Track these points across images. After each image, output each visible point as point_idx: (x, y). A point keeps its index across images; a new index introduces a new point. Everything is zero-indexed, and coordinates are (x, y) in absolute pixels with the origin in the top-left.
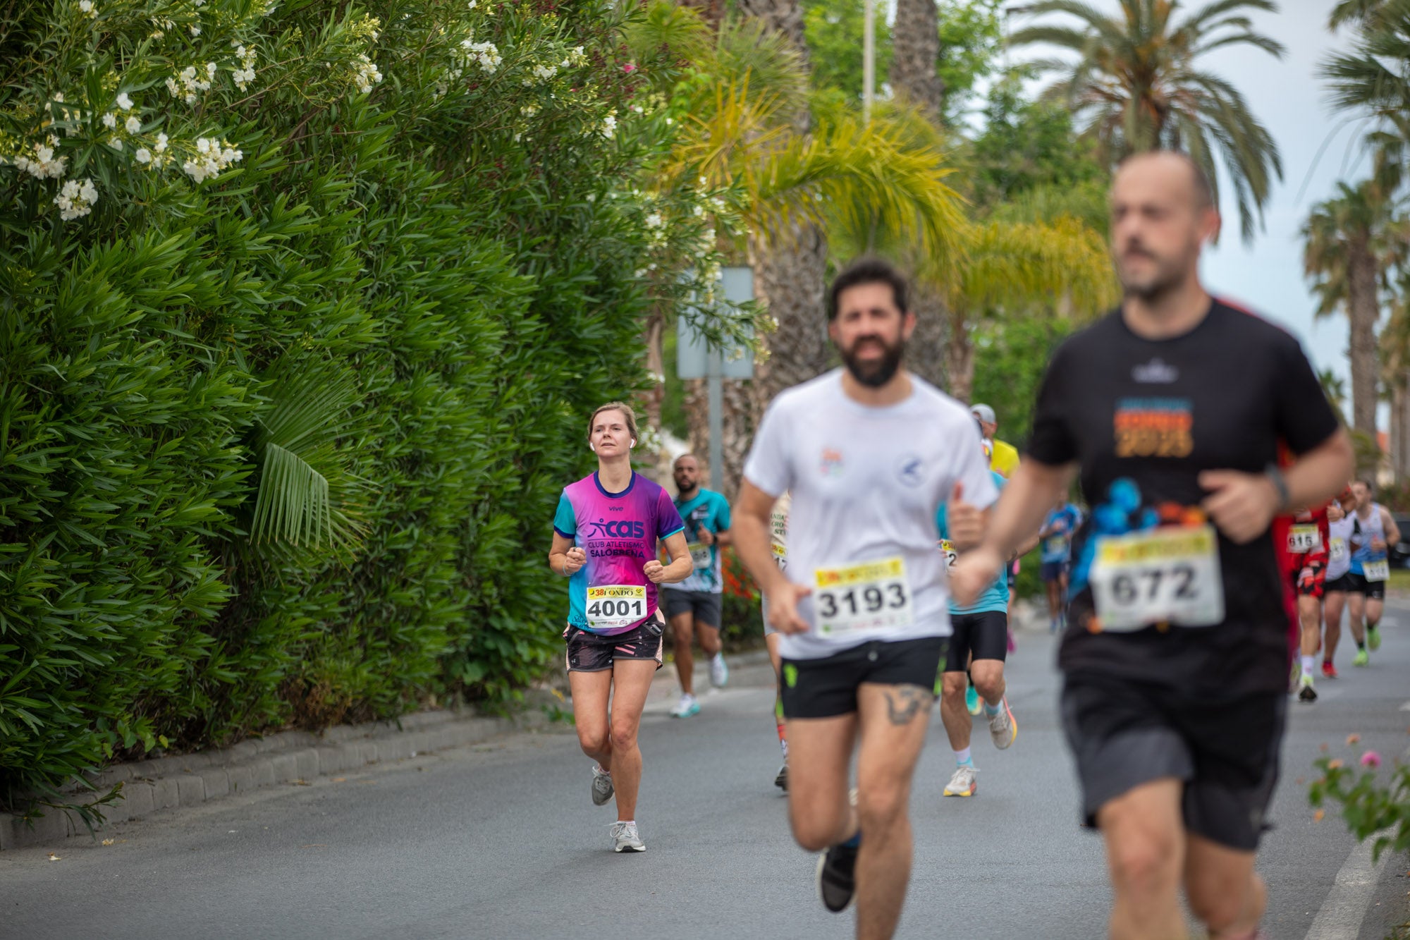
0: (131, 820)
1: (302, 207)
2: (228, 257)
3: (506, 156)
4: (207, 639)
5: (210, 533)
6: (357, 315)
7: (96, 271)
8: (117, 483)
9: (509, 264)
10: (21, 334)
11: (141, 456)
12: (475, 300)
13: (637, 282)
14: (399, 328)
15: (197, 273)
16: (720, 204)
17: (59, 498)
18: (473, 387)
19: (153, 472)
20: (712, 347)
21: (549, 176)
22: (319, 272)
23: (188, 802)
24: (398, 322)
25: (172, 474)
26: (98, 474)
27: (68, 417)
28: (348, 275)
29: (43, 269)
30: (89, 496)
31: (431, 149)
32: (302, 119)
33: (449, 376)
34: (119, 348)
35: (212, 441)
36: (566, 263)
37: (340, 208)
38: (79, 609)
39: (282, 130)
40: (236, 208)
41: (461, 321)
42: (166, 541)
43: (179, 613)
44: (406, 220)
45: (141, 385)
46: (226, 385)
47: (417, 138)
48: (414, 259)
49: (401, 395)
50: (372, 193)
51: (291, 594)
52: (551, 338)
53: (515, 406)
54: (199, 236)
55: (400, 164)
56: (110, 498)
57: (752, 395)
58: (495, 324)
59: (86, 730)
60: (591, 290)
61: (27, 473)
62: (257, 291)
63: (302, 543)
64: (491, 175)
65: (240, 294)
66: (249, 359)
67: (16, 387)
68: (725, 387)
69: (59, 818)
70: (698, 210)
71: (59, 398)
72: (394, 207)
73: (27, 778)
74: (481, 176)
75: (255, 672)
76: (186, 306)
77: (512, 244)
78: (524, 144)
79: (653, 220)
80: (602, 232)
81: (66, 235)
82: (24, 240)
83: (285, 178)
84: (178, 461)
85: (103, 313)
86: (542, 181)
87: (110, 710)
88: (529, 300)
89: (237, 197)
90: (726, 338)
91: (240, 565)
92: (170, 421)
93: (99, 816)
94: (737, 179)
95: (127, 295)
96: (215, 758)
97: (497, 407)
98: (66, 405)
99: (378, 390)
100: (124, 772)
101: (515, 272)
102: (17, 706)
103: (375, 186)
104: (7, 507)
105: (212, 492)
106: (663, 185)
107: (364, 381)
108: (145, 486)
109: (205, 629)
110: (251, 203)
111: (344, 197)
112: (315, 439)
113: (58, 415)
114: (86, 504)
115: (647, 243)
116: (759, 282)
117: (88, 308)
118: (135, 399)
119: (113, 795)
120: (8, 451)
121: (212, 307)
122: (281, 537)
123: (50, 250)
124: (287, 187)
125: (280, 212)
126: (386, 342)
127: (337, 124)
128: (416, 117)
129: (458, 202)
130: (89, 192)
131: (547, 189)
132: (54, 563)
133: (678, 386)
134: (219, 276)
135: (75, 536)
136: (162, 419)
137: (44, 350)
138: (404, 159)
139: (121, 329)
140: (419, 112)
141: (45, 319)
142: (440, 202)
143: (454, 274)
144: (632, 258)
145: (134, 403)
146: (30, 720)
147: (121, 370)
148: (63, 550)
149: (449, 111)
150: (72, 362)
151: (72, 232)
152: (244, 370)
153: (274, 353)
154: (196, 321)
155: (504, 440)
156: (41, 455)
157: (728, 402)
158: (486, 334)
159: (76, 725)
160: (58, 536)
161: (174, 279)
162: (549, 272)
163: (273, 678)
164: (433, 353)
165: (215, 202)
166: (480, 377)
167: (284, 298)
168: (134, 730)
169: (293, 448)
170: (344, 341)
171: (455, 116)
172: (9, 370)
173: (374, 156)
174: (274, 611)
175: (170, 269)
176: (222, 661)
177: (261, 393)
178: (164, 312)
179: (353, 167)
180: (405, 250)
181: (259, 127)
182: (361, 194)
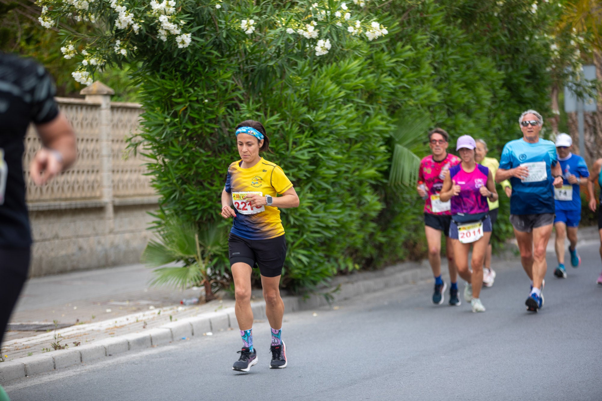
0: (346, 299)
1: (408, 47)
2: (378, 68)
3: (491, 23)
4: (373, 225)
5: (373, 182)
6: (431, 90)
7: (325, 76)
8: (335, 163)
9: (493, 67)
10: (296, 103)
11: (345, 151)
12: (479, 83)
13: (547, 73)
14: (449, 95)
15: (365, 75)
16: (582, 39)
17: (313, 169)
18: (479, 119)
19: (350, 157)
20: (579, 99)
21: (509, 30)
22: (415, 73)
23: (368, 291)
24: (447, 92)
25: (357, 158)
26: (328, 159)
27: (315, 136)
28: (427, 74)
29: (305, 76)
30: (324, 168)
31: (460, 21)
32: (407, 11)
33: (469, 114)
34: (335, 107)
35: (373, 144)
36: (517, 66)
37: (423, 47)
38: (322, 214)
39: (399, 15)
40: (381, 48)
41: (474, 92)
42: (356, 185)
43: (361, 215)
44: (450, 50)
45: (344, 122)
46: (378, 121)
47: (454, 16)
48: (455, 66)
49: (450, 123)
50: (436, 40)
51: (406, 206)
52: (512, 97)
53: (497, 126)
54: (366, 60)
55: (447, 27)
56: (333, 168)
57: (596, 118)
58: (488, 92)
59: (326, 263)
60: (528, 77)
61: (300, 159)
62: (390, 82)
63: (410, 185)
64: (485, 31)
65: (384, 84)
66: (387, 110)
67: (294, 125)
68: (585, 115)
69: (317, 298)
70: (573, 43)
71: (312, 128)
72: (445, 46)
73: (304, 283)
74: (481, 31)
75: (392, 238)
76: (362, 89)
77: (494, 59)
78: (498, 17)
79: (554, 47)
80: (532, 52)
81: (313, 62)
82: (296, 64)
83: (400, 35)
84: (359, 153)
85: (329, 93)
86: (506, 32)
87: (335, 254)
88: (501, 82)
89: (381, 44)
90: (586, 95)
91: (386, 194)
92: (356, 137)
93: (332, 298)
94: (589, 29)
95: (338, 86)
96: (378, 273)
97: (490, 127)
98: (314, 131)
99: (441, 121)
100: (342, 279)
101: (495, 71)
102: (298, 253)
103: (437, 37)
104: (293, 173)
105: (374, 165)
106: (558, 32)
107: (434, 117)
108: (347, 163)
109: (373, 220)
110: (387, 46)
111: (425, 42)
112: (415, 142)
113: (311, 135)
114: (323, 171)
115: (550, 56)
116: (598, 71)
117: (322, 91)
118: (341, 128)
119: (338, 289)
120: (292, 150)
121: (372, 89)
122: (402, 183)
123: (307, 68)
124: (401, 39)
125: (399, 49)
126: (443, 101)
127: (421, 12)
128: (453, 8)
129: (471, 42)
130: (328, 44)
131: (508, 35)
132: (310, 195)
133: (565, 115)
134: (375, 77)
135: (320, 185)
136: (352, 136)
137: (305, 109)
138: (449, 25)
139: (336, 99)
140: (455, 6)
141: (305, 97)
142: (463, 42)
143: (470, 73)
144: (545, 63)
145: (341, 130)
146: (305, 259)
147: (336, 116)
148: (314, 190)
149: (466, 5)
150: (316, 114)
151: (315, 61)
152: (385, 115)
153: (397, 107)
154: (365, 95)
155: (493, 140)
156: (305, 151)
157: (586, 121)
158: (484, 97)
159: (322, 261)
160: (313, 184)
161: (356, 78)
162: (510, 70)
163: (400, 240)
164: (462, 105)
165: (372, 46)
166: (482, 115)
167: (401, 84)
168: (345, 262)
169: (407, 146)
170: (426, 102)
171: (469, 6)
172: (291, 117)
173: (436, 25)
174: (400, 212)
175: (354, 74)
176: (379, 234)
177: (394, 123)
178: (352, 92)
179: (428, 29)
180: (450, 63)
181: (390, 15)
182: (432, 41)
